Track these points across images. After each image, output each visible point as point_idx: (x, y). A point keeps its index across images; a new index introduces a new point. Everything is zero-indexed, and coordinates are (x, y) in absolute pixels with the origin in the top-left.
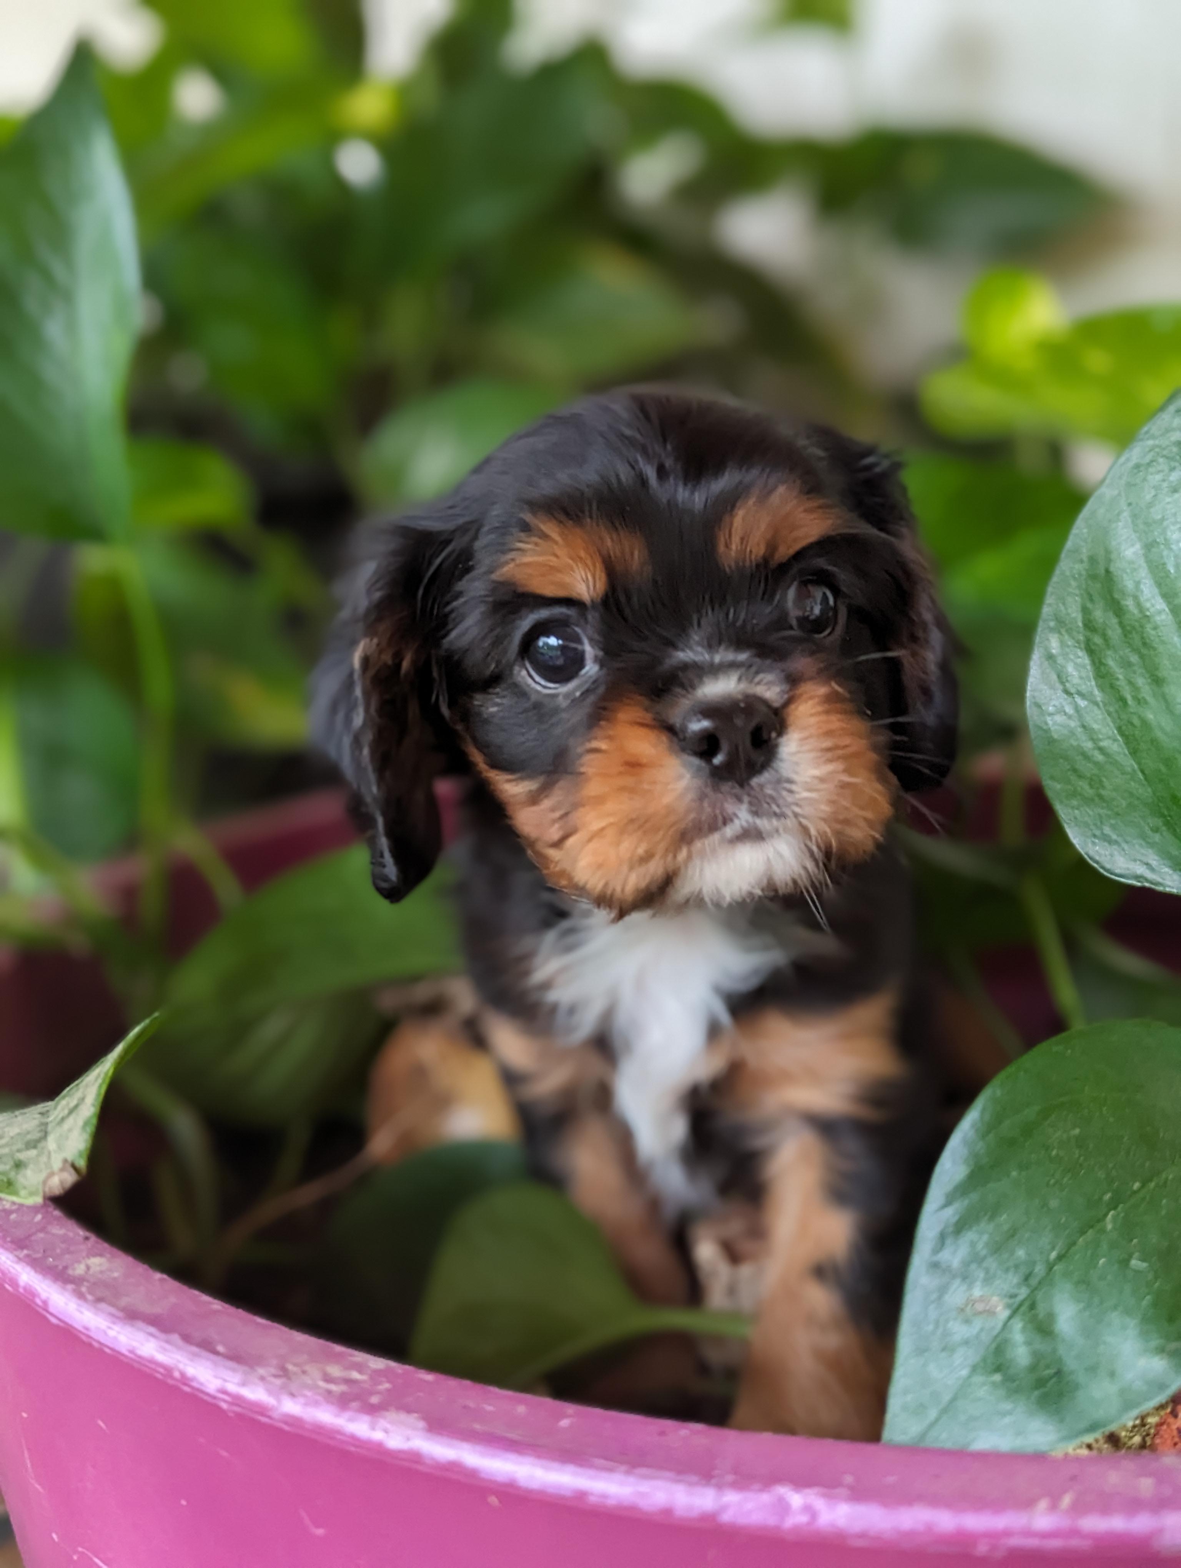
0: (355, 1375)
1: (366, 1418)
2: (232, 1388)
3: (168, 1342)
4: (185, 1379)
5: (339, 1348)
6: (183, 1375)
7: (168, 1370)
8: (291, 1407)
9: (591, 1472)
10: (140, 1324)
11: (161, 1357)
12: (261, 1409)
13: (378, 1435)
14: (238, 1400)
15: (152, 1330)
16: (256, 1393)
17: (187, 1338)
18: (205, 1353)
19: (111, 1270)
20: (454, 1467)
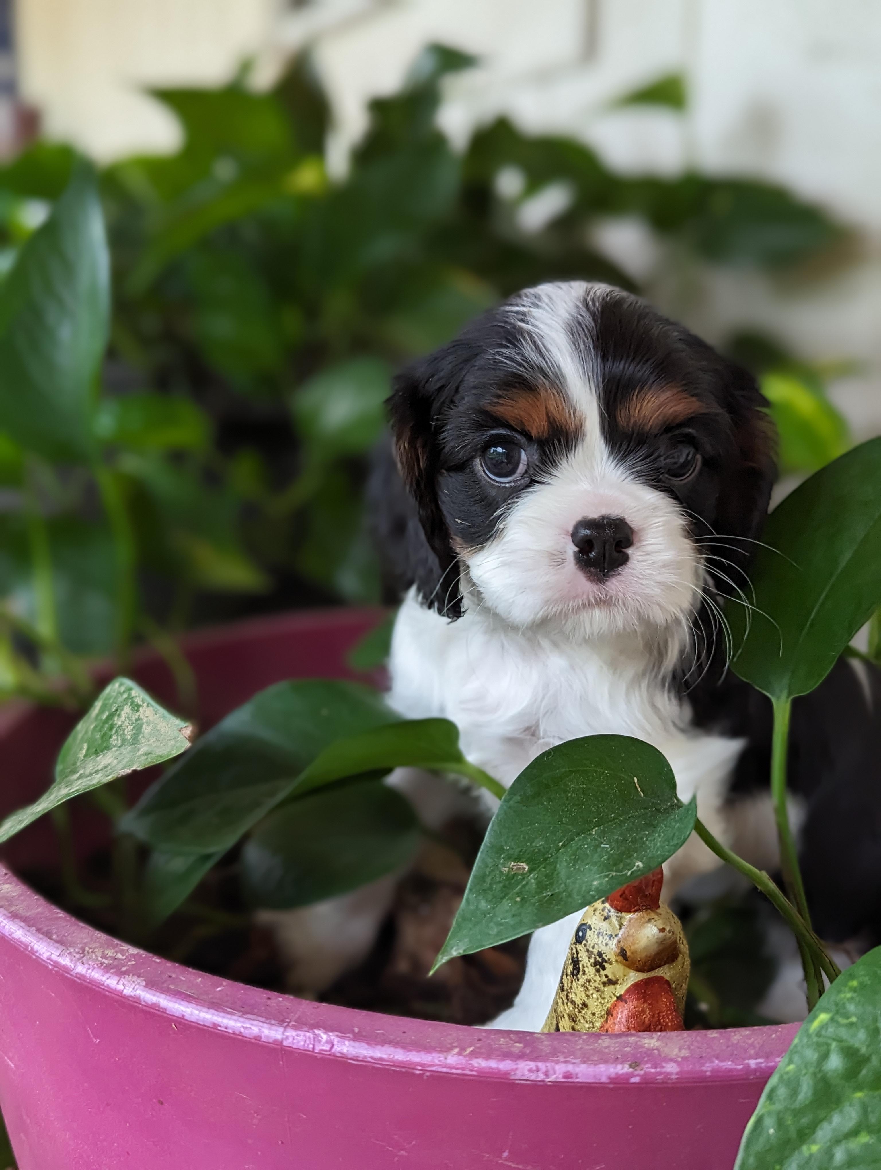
0: (119, 956)
1: (117, 978)
2: (54, 957)
3: (28, 931)
4: (33, 952)
5: (116, 941)
6: (32, 948)
7: (27, 946)
8: (81, 969)
9: (222, 1014)
10: (18, 920)
11: (23, 939)
12: (66, 969)
13: (120, 987)
14: (56, 964)
15: (22, 924)
16: (65, 961)
17: (39, 930)
18: (45, 939)
19: (12, 891)
20: (155, 1006)
